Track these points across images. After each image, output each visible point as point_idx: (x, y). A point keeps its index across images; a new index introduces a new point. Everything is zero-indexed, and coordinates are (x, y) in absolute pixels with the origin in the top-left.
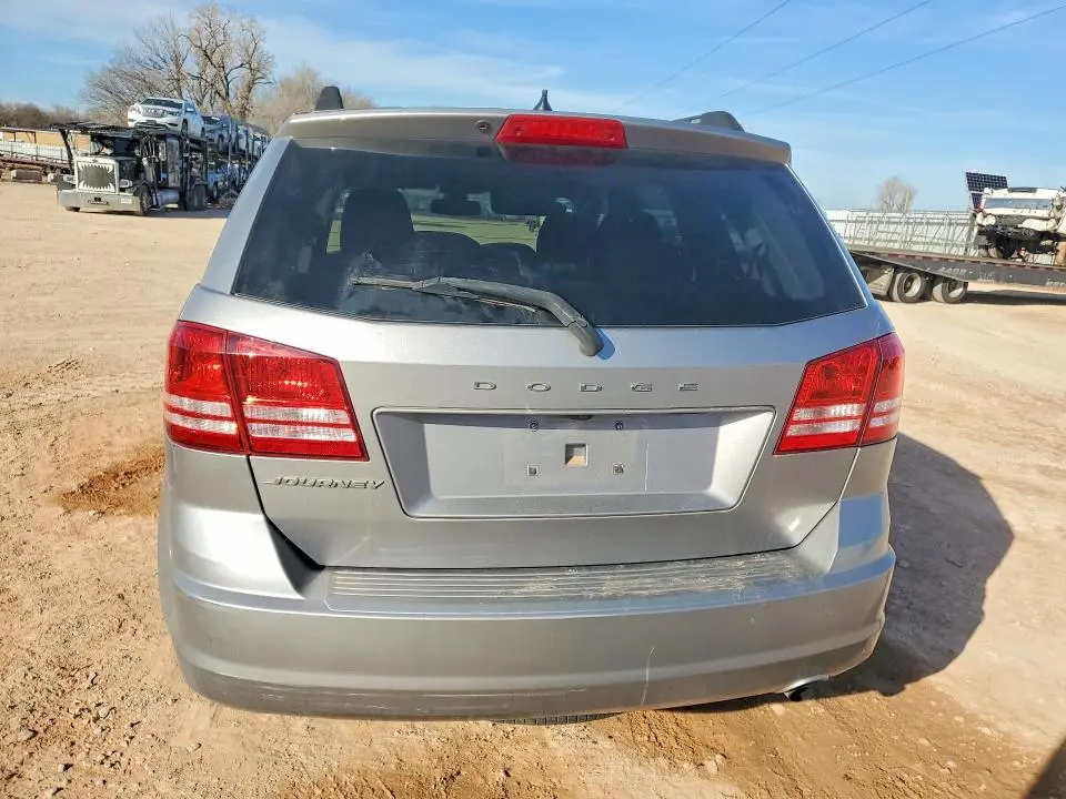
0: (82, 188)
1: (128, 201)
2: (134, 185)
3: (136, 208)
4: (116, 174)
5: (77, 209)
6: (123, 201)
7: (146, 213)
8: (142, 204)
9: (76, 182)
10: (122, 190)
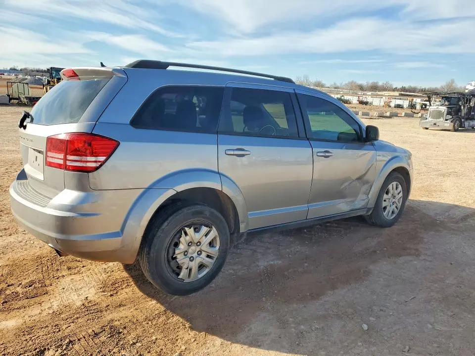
0: (430, 119)
1: (448, 125)
2: (452, 118)
3: (451, 128)
4: (445, 113)
5: (427, 129)
6: (446, 125)
7: (456, 130)
8: (454, 126)
9: (428, 117)
10: (446, 120)
